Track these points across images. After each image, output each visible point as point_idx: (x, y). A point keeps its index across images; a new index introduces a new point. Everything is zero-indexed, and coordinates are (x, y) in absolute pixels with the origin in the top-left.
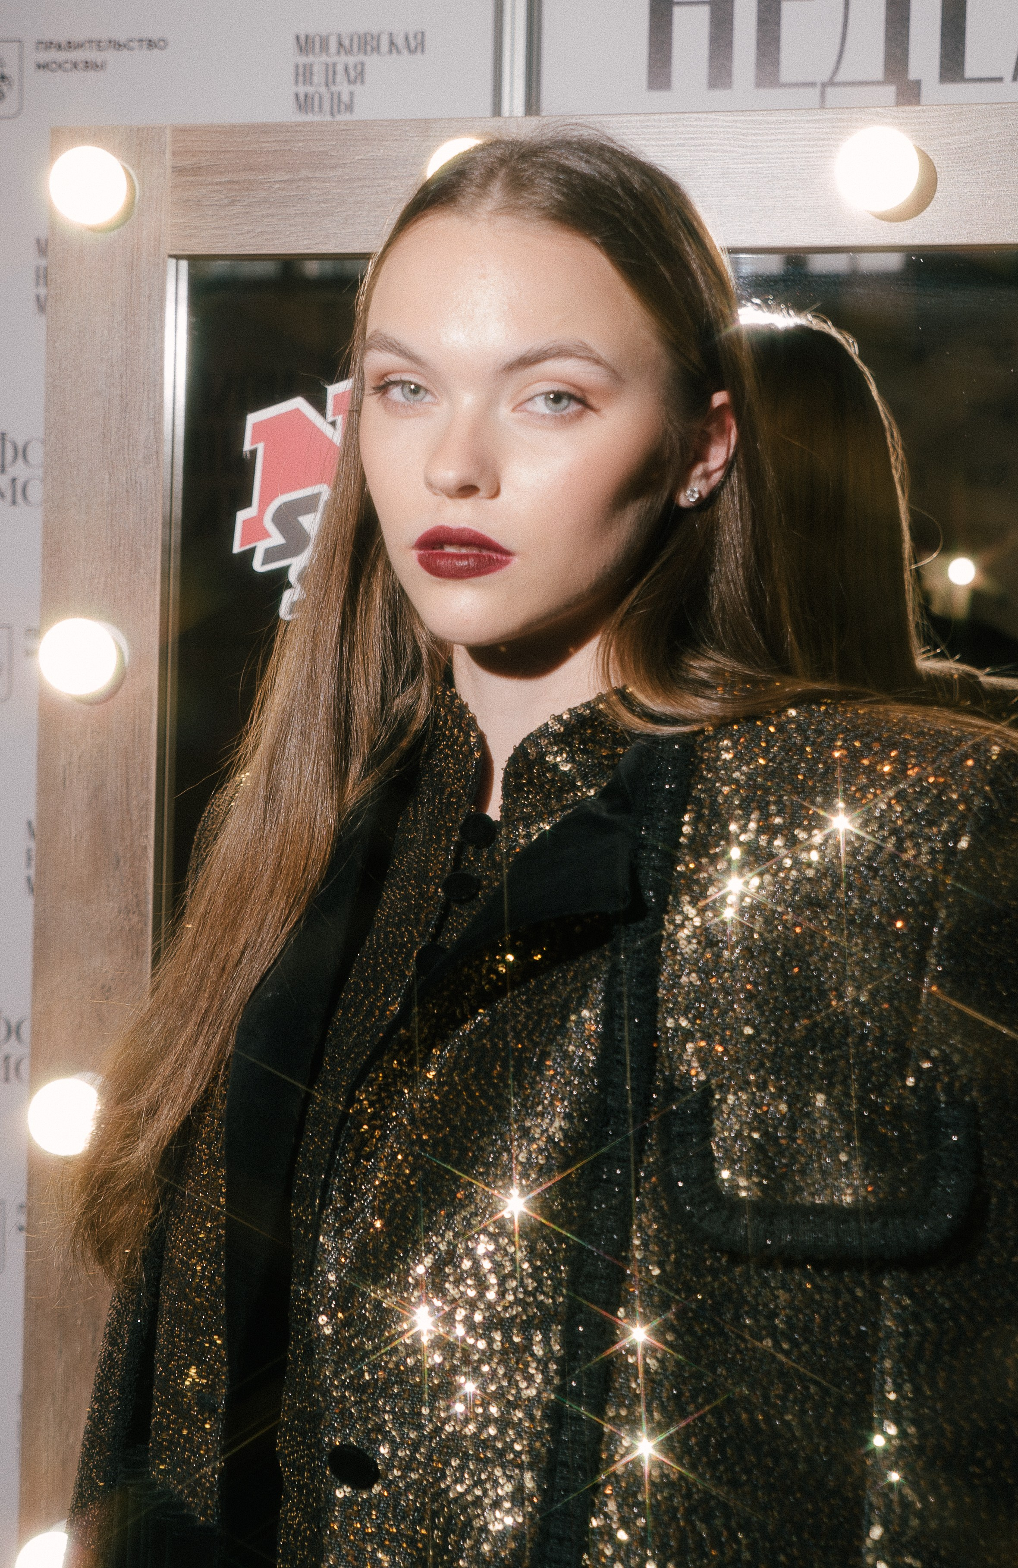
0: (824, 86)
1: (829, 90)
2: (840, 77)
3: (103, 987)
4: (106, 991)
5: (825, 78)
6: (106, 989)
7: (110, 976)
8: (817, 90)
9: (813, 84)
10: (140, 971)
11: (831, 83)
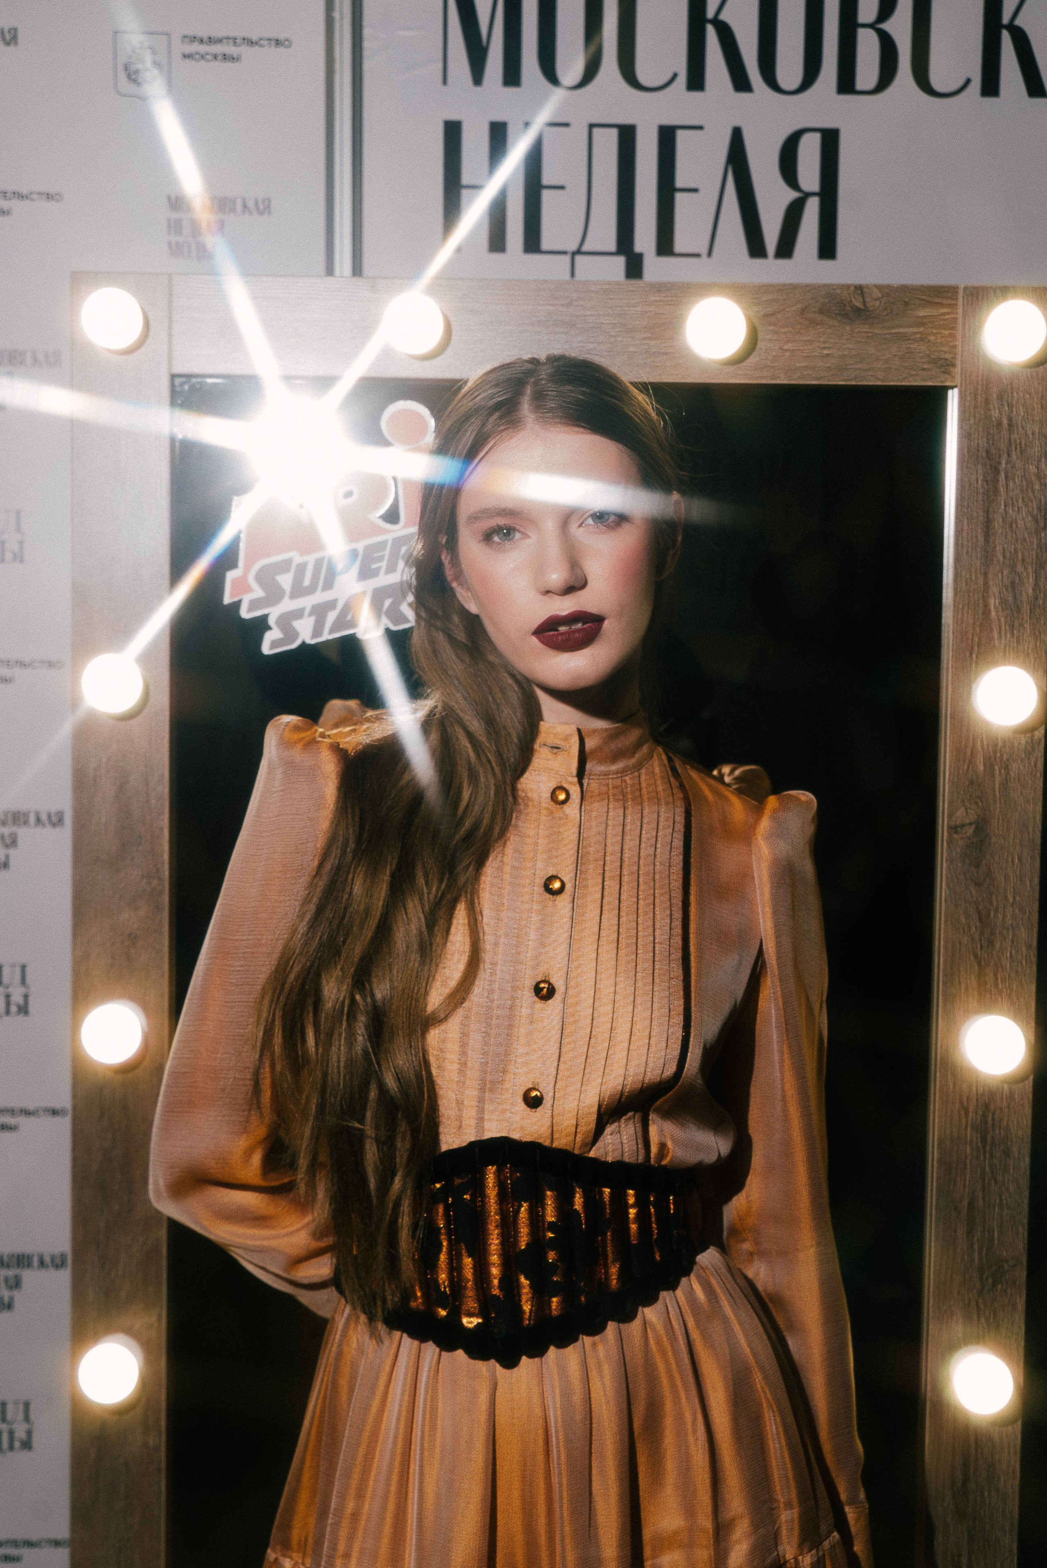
0: (574, 254)
1: (578, 258)
2: (585, 248)
3: (130, 935)
4: (133, 938)
5: (574, 247)
6: (132, 937)
7: (135, 926)
8: (567, 259)
9: (564, 253)
10: (160, 921)
11: (579, 252)
